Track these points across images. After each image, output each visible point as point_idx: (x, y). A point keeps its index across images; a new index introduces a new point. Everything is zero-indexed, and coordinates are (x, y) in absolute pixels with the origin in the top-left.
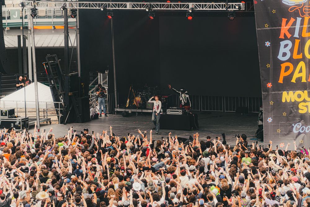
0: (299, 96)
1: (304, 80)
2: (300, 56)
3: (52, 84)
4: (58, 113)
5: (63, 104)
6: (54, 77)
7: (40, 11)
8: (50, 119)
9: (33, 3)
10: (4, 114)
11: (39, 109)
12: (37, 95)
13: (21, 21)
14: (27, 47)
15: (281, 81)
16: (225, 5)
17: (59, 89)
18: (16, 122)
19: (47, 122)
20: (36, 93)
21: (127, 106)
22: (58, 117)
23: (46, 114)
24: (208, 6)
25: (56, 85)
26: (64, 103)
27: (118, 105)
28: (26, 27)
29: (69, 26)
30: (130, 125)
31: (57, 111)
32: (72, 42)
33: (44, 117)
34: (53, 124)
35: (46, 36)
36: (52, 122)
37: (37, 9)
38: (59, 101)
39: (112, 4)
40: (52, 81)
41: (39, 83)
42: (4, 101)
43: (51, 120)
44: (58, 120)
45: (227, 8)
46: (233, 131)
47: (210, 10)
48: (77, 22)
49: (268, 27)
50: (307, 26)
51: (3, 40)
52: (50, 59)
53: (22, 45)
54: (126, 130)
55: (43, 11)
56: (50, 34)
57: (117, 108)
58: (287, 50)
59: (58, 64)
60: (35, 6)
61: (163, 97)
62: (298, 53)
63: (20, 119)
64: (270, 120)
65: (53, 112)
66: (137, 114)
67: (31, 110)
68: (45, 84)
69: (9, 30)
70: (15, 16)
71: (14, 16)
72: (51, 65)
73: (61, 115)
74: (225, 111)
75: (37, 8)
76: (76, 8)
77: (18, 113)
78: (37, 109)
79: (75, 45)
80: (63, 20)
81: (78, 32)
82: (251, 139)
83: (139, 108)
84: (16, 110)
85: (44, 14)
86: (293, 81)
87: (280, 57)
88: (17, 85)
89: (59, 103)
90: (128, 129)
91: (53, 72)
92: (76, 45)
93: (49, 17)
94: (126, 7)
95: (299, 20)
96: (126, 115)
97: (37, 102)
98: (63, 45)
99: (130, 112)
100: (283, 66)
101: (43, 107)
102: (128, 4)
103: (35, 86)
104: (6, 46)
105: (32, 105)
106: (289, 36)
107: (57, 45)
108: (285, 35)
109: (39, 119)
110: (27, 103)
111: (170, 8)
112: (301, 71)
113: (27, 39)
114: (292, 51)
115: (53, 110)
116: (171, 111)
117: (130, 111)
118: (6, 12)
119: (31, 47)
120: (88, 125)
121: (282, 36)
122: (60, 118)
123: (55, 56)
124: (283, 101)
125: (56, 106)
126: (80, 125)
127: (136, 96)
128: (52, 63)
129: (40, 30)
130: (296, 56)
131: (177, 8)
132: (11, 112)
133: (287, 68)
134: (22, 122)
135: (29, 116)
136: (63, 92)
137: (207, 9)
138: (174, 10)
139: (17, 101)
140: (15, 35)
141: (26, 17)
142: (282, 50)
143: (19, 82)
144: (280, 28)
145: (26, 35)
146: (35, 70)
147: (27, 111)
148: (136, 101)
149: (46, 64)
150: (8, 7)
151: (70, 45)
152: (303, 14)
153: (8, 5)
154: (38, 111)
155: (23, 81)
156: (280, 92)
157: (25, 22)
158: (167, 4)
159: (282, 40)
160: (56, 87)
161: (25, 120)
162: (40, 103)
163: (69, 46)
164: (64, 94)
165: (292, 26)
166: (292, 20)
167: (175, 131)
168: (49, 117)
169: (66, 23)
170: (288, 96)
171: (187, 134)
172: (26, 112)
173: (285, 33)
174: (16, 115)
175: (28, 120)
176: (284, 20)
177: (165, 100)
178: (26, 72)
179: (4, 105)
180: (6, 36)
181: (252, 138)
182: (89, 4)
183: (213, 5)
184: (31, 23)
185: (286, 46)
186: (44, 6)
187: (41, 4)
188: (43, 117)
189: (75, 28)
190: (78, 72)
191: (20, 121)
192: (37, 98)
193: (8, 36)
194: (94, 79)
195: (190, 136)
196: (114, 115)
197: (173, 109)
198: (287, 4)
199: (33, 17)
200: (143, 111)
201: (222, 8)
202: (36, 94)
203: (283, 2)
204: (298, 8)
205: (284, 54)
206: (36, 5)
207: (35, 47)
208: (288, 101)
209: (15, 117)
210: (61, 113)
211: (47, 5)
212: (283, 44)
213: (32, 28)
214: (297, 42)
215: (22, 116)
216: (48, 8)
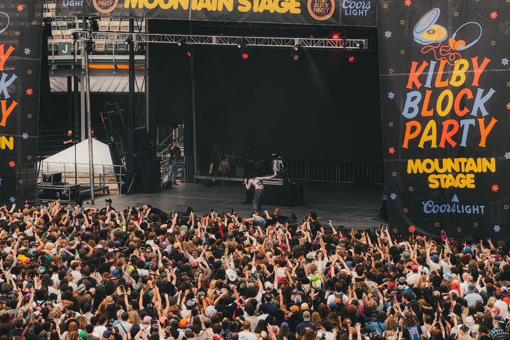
0: (428, 166)
1: (434, 145)
2: (431, 113)
3: (111, 142)
4: (118, 180)
5: (125, 168)
6: (116, 133)
7: (98, 45)
8: (108, 187)
9: (88, 34)
10: (47, 180)
11: (93, 174)
12: (91, 156)
13: (71, 57)
14: (80, 92)
15: (405, 145)
16: (342, 41)
17: (120, 148)
18: (63, 190)
19: (104, 192)
20: (91, 152)
21: (211, 172)
22: (119, 184)
23: (102, 182)
24: (320, 42)
25: (116, 143)
26: (127, 166)
27: (198, 171)
28: (79, 65)
29: (135, 65)
30: (213, 198)
31: (117, 177)
32: (140, 87)
34: (111, 195)
35: (105, 77)
36: (111, 192)
37: (93, 42)
38: (121, 164)
39: (193, 37)
40: (112, 138)
42: (48, 163)
43: (110, 188)
44: (118, 189)
45: (345, 46)
46: (349, 209)
47: (322, 48)
48: (146, 60)
49: (393, 73)
50: (442, 73)
51: (49, 82)
52: (109, 108)
53: (73, 89)
54: (208, 204)
55: (102, 45)
56: (110, 76)
57: (197, 175)
58: (415, 105)
59: (119, 115)
60: (91, 38)
61: (258, 161)
62: (429, 109)
63: (68, 186)
64: (393, 196)
65: (112, 178)
66: (223, 183)
67: (82, 175)
68: (102, 142)
69: (57, 69)
70: (65, 51)
71: (63, 51)
72: (111, 117)
73: (122, 182)
74: (340, 182)
75: (93, 40)
76: (145, 41)
77: (66, 179)
78: (92, 174)
79: (143, 90)
80: (127, 57)
81: (147, 74)
82: (372, 219)
83: (226, 176)
84: (63, 175)
85: (102, 49)
86: (421, 145)
87: (405, 113)
88: (65, 142)
89: (121, 166)
90: (211, 203)
91: (113, 125)
92: (144, 91)
93: (110, 53)
94: (211, 41)
95: (433, 63)
96: (209, 184)
98: (127, 90)
99: (214, 180)
100: (409, 125)
101: (98, 171)
102: (214, 37)
103: (89, 143)
104: (52, 91)
105: (84, 168)
106: (419, 85)
107: (119, 90)
108: (414, 85)
109: (94, 187)
110: (77, 165)
111: (270, 44)
112: (430, 133)
113: (80, 82)
114: (420, 105)
115: (112, 176)
117: (214, 179)
118: (53, 45)
119: (85, 92)
120: (159, 197)
121: (409, 86)
122: (122, 186)
123: (117, 105)
124: (409, 171)
125: (116, 170)
126: (148, 196)
127: (223, 159)
128: (111, 113)
129: (97, 70)
130: (425, 113)
131: (279, 44)
132: (57, 177)
133: (413, 129)
134: (71, 191)
135: (80, 183)
136: (126, 153)
137: (318, 47)
138: (275, 47)
139: (64, 163)
140: (65, 76)
141: (79, 53)
142: (409, 104)
143: (67, 138)
144: (408, 74)
145: (79, 77)
146: (89, 123)
147: (78, 176)
148: (222, 167)
149: (104, 115)
150: (56, 38)
151: (136, 90)
152: (439, 56)
153: (56, 36)
154: (92, 177)
155: (73, 137)
156: (405, 160)
157: (78, 60)
158: (266, 39)
159: (410, 90)
160: (117, 145)
161: (75, 188)
162: (94, 166)
164: (127, 155)
165: (424, 71)
166: (425, 64)
168: (106, 185)
169: (132, 62)
170: (415, 166)
171: (288, 211)
172: (76, 177)
173: (413, 82)
174: (63, 181)
175: (78, 189)
176: (414, 64)
177: (260, 166)
178: (77, 125)
179: (48, 168)
180: (52, 76)
181: (374, 217)
182: (163, 36)
183: (326, 41)
184: (85, 60)
185: (414, 99)
186: (103, 38)
187: (100, 36)
188: (99, 185)
189: (144, 68)
190: (146, 126)
191: (68, 189)
192: (91, 160)
193: (55, 78)
194: (167, 136)
195: (293, 214)
196: (192, 184)
198: (420, 42)
199: (89, 54)
200: (231, 180)
201: (338, 46)
202: (91, 154)
204: (433, 48)
205: (411, 110)
206: (93, 37)
207: (90, 92)
208: (415, 172)
209: (62, 184)
210: (122, 180)
211: (107, 37)
212: (410, 95)
213: (87, 66)
214: (429, 93)
215: (71, 182)
216: (109, 41)
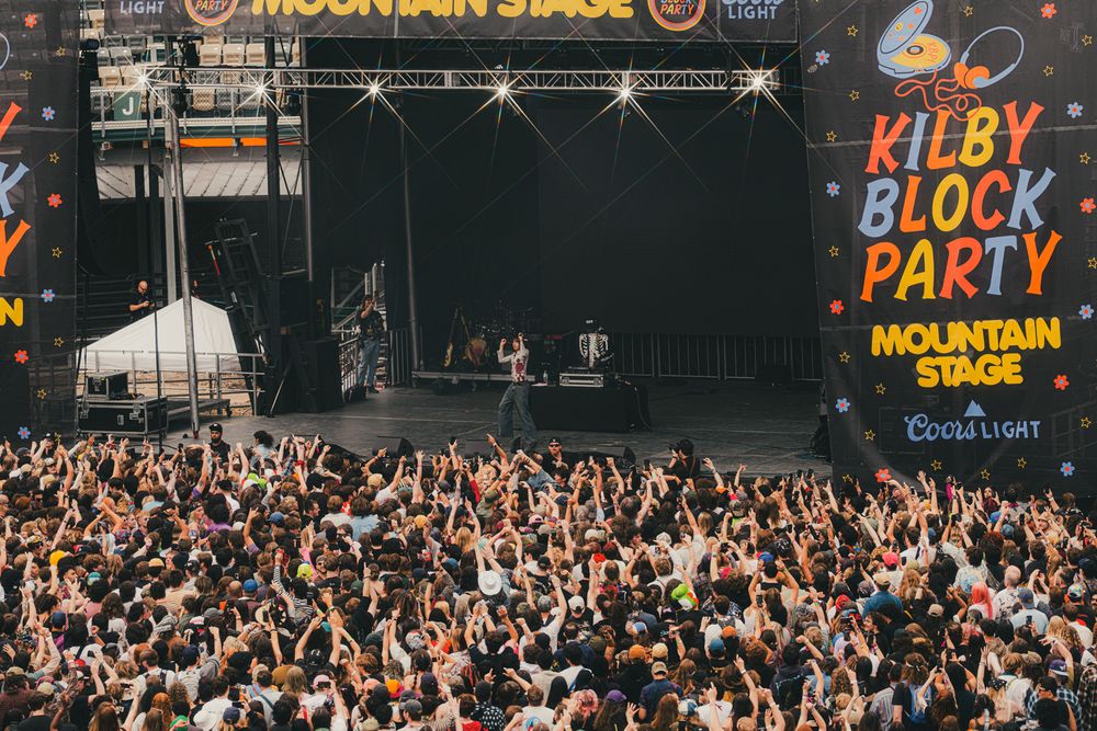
0: (917, 339)
1: (929, 294)
2: (920, 225)
3: (232, 303)
4: (249, 386)
5: (264, 359)
6: (242, 283)
7: (198, 95)
8: (229, 401)
9: (177, 73)
10: (97, 390)
11: (196, 373)
12: (191, 335)
13: (142, 124)
14: (163, 198)
15: (867, 296)
16: (723, 75)
17: (252, 316)
18: (132, 411)
19: (220, 412)
20: (189, 327)
21: (448, 363)
22: (251, 395)
23: (215, 390)
24: (676, 78)
25: (244, 306)
26: (267, 354)
27: (422, 362)
28: (160, 140)
29: (280, 137)
30: (454, 418)
31: (248, 379)
32: (291, 185)
33: (211, 397)
34: (235, 417)
35: (216, 166)
36: (235, 412)
37: (188, 91)
38: (255, 350)
39: (403, 74)
40: (233, 294)
41: (196, 301)
42: (97, 352)
43: (232, 403)
44: (250, 404)
45: (729, 85)
46: (746, 434)
47: (680, 91)
48: (302, 126)
49: (836, 140)
50: (942, 137)
51: (95, 177)
52: (226, 232)
53: (147, 193)
54: (444, 432)
55: (208, 95)
56: (227, 161)
57: (418, 370)
58: (885, 207)
59: (248, 246)
60: (183, 82)
61: (548, 336)
62: (915, 217)
63: (142, 402)
64: (842, 405)
65: (237, 382)
66: (475, 385)
67: (173, 376)
68: (214, 304)
69: (111, 150)
70: (128, 110)
71: (124, 111)
72: (230, 250)
73: (259, 390)
74: (726, 377)
75: (189, 86)
76: (299, 86)
77: (138, 386)
78: (192, 373)
79: (299, 192)
80: (262, 121)
81: (307, 156)
82: (798, 456)
83: (481, 371)
84: (130, 377)
85: (208, 105)
86: (901, 294)
87: (865, 227)
88: (133, 307)
89: (254, 355)
90: (451, 430)
91: (235, 267)
92: (301, 193)
93: (225, 113)
94: (442, 83)
95: (921, 118)
96: (445, 389)
97: (191, 354)
98: (264, 191)
99: (455, 380)
100: (873, 253)
101: (207, 367)
102: (448, 74)
103: (185, 308)
104: (101, 197)
105: (175, 361)
106: (892, 165)
107: (247, 192)
108: (881, 164)
109: (198, 403)
110: (161, 356)
111: (568, 85)
112: (920, 268)
113: (162, 177)
114: (897, 208)
115: (236, 376)
116: (571, 378)
117: (455, 378)
118: (102, 99)
119: (174, 199)
120: (339, 419)
121: (872, 168)
122: (257, 399)
123: (242, 223)
124: (876, 352)
125: (245, 364)
126: (313, 419)
127: (474, 335)
128: (231, 242)
129: (197, 150)
130: (908, 225)
131: (588, 85)
132: (119, 383)
133: (884, 260)
134: (148, 410)
135: (167, 394)
136: (265, 326)
137: (672, 88)
138: (579, 91)
139: (133, 352)
140: (126, 166)
141: (158, 114)
142: (871, 207)
143: (138, 298)
144: (868, 142)
145: (160, 165)
146: (184, 265)
147: (162, 380)
148: (472, 353)
149: (216, 247)
150: (108, 84)
151: (283, 192)
152: (933, 103)
153: (108, 79)
154: (193, 380)
155: (149, 295)
156: (866, 327)
157: (156, 129)
158: (559, 74)
159: (873, 178)
160: (244, 310)
161: (156, 405)
162: (198, 356)
163: (281, 193)
164: (268, 331)
165: (902, 136)
166: (904, 119)
167: (583, 433)
168: (224, 397)
169: (272, 130)
170: (888, 340)
171: (617, 443)
172: (159, 382)
173: (880, 158)
174: (131, 391)
175: (164, 406)
176: (881, 120)
177: (554, 348)
178: (157, 269)
179: (98, 363)
180: (101, 166)
181: (802, 452)
182: (338, 74)
183: (688, 75)
184: (172, 130)
185: (882, 195)
186: (209, 82)
187: (202, 76)
188: (208, 397)
189: (299, 143)
190: (307, 267)
191: (142, 407)
192: (190, 343)
193: (108, 169)
194: (353, 287)
195: (627, 449)
196: (410, 391)
197: (576, 372)
198: (891, 73)
199: (180, 115)
200: (492, 379)
201: (716, 85)
202: (189, 332)
203: (880, 67)
204: (920, 85)
205: (878, 219)
206: (187, 80)
207: (184, 197)
208: (889, 352)
209: (130, 397)
210: (258, 385)
211: (219, 79)
212: (874, 188)
213: (176, 143)
214: (914, 183)
215: (149, 392)
216: (221, 88)
